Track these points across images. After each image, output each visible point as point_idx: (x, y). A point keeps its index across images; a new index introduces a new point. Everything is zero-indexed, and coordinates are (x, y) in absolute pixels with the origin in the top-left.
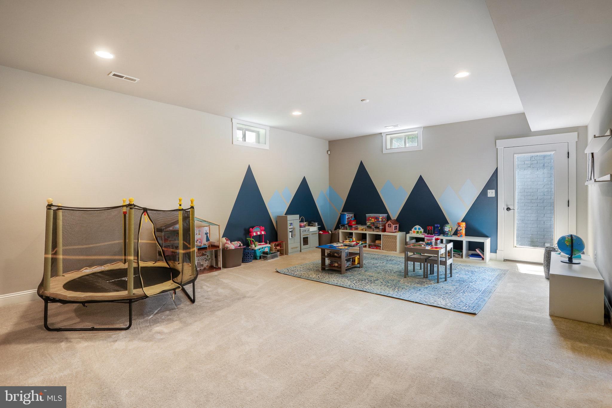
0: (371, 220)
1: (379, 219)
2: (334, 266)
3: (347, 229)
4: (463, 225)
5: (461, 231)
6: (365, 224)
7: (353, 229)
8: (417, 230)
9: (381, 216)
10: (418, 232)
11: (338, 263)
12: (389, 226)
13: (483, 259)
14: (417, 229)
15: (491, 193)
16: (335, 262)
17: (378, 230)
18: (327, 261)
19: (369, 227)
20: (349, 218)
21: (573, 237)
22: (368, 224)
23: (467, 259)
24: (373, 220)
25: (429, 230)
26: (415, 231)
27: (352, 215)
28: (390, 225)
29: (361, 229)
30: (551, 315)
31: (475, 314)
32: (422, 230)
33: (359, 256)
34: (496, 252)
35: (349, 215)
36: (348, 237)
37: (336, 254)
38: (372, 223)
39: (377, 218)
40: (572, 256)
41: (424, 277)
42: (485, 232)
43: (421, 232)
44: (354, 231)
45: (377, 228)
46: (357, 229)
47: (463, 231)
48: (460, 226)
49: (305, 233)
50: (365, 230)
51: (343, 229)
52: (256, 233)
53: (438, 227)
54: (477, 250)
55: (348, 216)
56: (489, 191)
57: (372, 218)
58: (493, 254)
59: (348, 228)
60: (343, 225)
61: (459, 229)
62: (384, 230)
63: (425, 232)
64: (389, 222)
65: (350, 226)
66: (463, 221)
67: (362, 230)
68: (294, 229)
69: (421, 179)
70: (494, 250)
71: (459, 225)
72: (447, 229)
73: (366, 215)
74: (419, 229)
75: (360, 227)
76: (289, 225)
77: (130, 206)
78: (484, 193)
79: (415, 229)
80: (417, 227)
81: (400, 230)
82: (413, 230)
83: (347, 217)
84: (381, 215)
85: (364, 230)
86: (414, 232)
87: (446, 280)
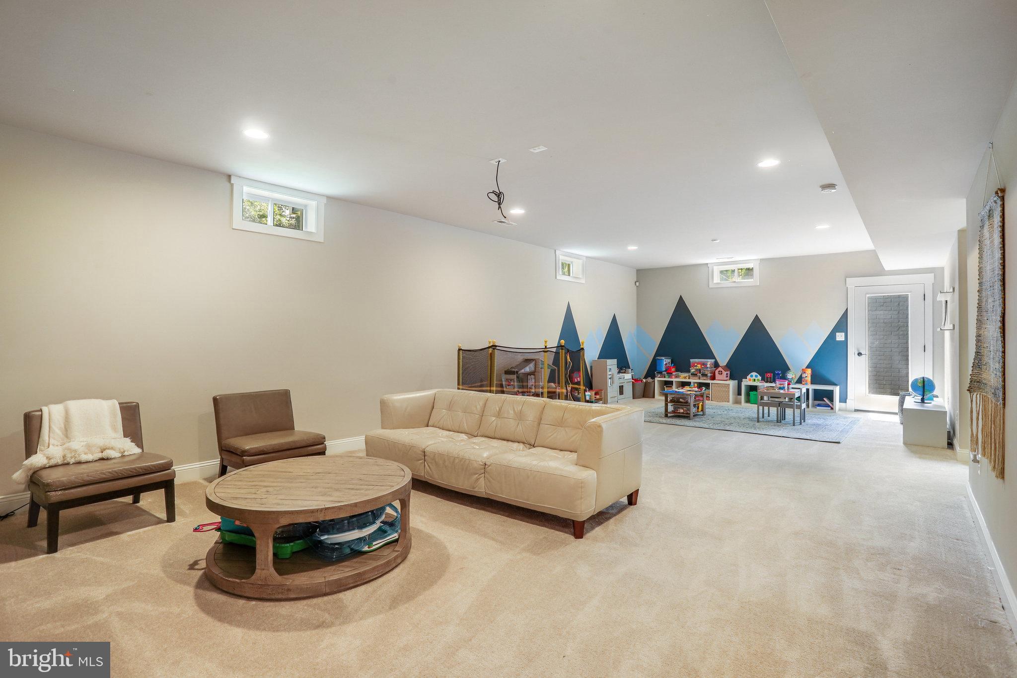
0: (696, 366)
1: (707, 365)
2: (679, 413)
3: (665, 377)
4: (809, 371)
5: (806, 378)
6: (689, 371)
7: (673, 377)
8: (754, 378)
9: (710, 362)
10: (755, 380)
11: (683, 409)
12: (719, 374)
13: (832, 409)
14: (754, 376)
15: (840, 337)
16: (679, 408)
17: (705, 378)
18: (671, 408)
19: (694, 375)
20: (666, 364)
21: (925, 379)
22: (692, 371)
23: (814, 409)
24: (699, 366)
25: (767, 377)
26: (752, 378)
27: (669, 360)
28: (721, 372)
29: (683, 377)
30: (905, 443)
31: (839, 443)
32: (760, 378)
33: (703, 403)
34: (846, 402)
35: (667, 360)
36: (666, 387)
37: (681, 400)
38: (697, 370)
39: (704, 364)
40: (923, 397)
41: (778, 422)
42: (833, 380)
43: (758, 380)
44: (674, 380)
45: (704, 375)
46: (677, 377)
47: (809, 379)
48: (805, 373)
49: (621, 381)
50: (689, 378)
51: (659, 377)
52: (577, 380)
53: (778, 374)
54: (824, 399)
55: (665, 361)
56: (837, 334)
57: (698, 363)
58: (843, 404)
59: (667, 376)
60: (661, 373)
61: (804, 375)
62: (713, 378)
63: (763, 379)
64: (720, 369)
65: (670, 374)
66: (807, 367)
67: (685, 378)
68: (613, 375)
69: (757, 318)
70: (843, 399)
71: (804, 371)
72: (790, 375)
73: (691, 360)
74: (756, 376)
75: (683, 375)
76: (608, 370)
77: (494, 347)
78: (832, 336)
79: (752, 376)
80: (754, 374)
81: (732, 377)
82: (749, 377)
83: (665, 363)
84: (709, 360)
85: (687, 378)
86: (750, 380)
87: (801, 424)
